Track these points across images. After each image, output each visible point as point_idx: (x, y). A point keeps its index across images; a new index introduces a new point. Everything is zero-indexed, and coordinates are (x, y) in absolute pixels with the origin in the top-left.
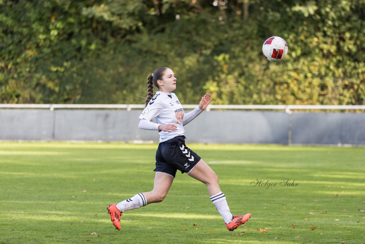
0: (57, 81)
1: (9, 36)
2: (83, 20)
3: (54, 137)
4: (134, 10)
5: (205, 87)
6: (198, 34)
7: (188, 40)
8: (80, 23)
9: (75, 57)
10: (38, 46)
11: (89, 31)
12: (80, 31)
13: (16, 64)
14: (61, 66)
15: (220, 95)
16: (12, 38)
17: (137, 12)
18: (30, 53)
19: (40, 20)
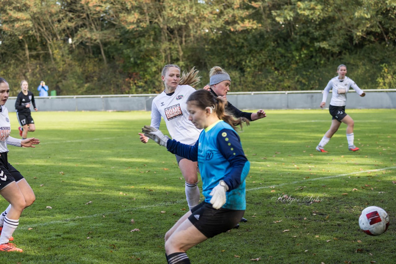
0: (307, 79)
1: (284, 58)
2: (317, 49)
3: (288, 107)
4: (340, 43)
5: (377, 80)
6: (372, 54)
7: (369, 57)
8: (316, 51)
9: (315, 67)
10: (297, 63)
11: (321, 54)
12: (316, 55)
13: (287, 72)
14: (308, 72)
15: (384, 84)
16: (285, 59)
17: (341, 45)
18: (294, 66)
19: (297, 50)
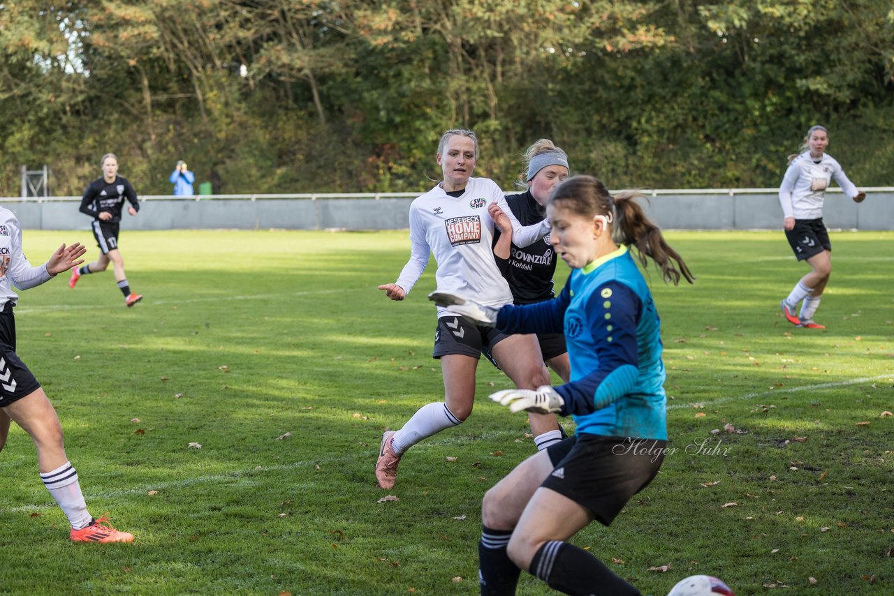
0: (777, 162)
1: (725, 113)
2: (802, 94)
3: (734, 226)
4: (854, 80)
8: (799, 98)
9: (796, 135)
10: (755, 125)
11: (810, 106)
12: (799, 107)
13: (733, 144)
14: (781, 145)
16: (728, 115)
17: (857, 84)
18: (749, 132)
19: (756, 95)
